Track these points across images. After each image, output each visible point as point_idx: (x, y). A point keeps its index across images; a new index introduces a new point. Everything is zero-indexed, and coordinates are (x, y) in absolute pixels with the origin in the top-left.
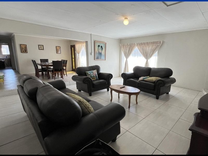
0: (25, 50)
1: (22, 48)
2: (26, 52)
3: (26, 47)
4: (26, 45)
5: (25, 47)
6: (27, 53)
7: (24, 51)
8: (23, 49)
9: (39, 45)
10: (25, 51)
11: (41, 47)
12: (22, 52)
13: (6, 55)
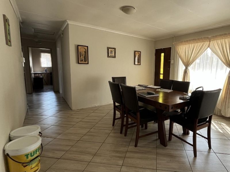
0: (84, 57)
1: (80, 53)
2: (87, 62)
3: (87, 52)
4: (87, 47)
5: (85, 52)
6: (88, 64)
7: (82, 60)
8: (80, 56)
9: (108, 48)
10: (85, 61)
11: (111, 52)
12: (80, 62)
13: (45, 68)
